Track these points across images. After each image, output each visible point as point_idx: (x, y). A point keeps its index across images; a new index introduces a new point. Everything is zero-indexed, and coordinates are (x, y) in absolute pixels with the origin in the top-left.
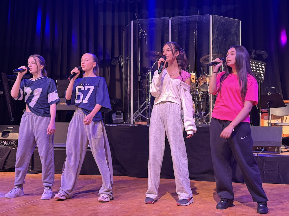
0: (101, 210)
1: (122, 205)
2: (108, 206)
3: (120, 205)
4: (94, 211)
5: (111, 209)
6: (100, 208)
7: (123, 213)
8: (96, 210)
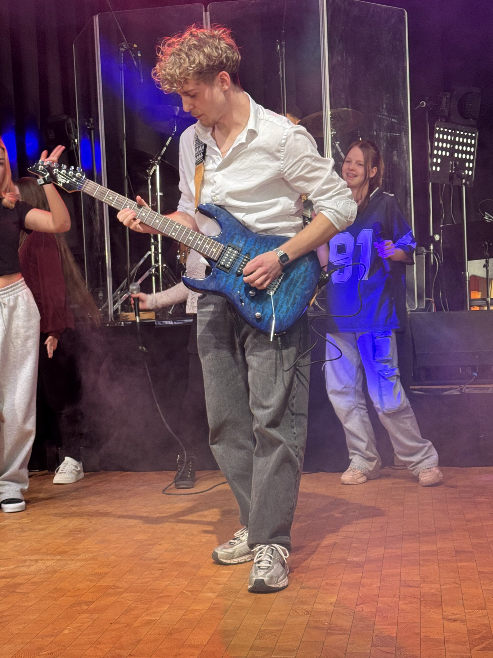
0: (27, 577)
1: (88, 556)
2: (49, 563)
3: (81, 557)
4: (8, 580)
5: (55, 572)
6: (23, 569)
7: (91, 581)
8: (13, 576)
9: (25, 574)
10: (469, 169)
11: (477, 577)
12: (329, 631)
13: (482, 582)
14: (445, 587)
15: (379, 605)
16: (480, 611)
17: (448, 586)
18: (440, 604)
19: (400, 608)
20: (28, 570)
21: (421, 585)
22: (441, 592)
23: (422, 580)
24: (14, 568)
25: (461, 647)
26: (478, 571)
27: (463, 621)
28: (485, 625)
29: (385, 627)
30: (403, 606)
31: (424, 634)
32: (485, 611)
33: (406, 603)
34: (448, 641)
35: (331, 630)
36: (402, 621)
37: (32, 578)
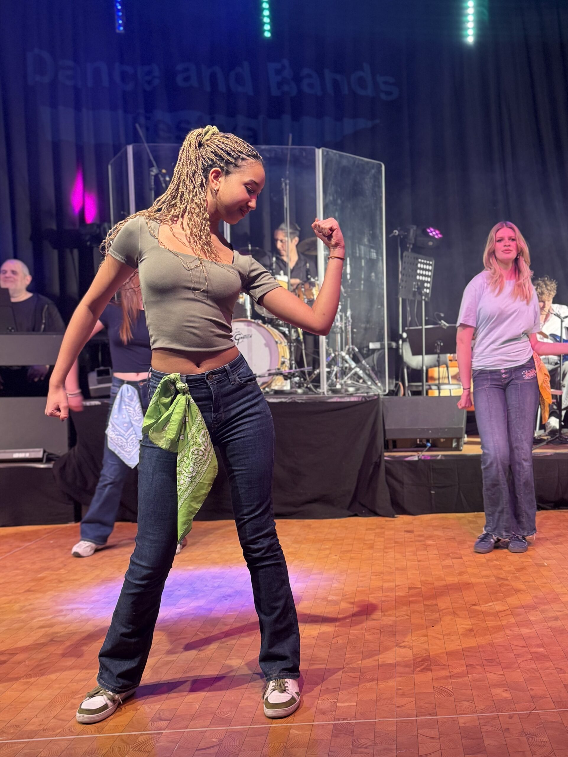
9: (62, 623)
10: (427, 288)
11: (423, 609)
12: (311, 662)
13: (426, 613)
14: (399, 619)
15: (350, 637)
16: (423, 638)
17: (402, 618)
18: (395, 633)
19: (365, 639)
20: (65, 619)
21: (382, 618)
22: (396, 623)
23: (383, 614)
24: (52, 618)
25: (407, 669)
26: (424, 604)
27: (410, 647)
28: (426, 650)
29: (353, 655)
30: (368, 637)
31: (382, 660)
32: (426, 638)
33: (370, 634)
34: (398, 665)
35: (313, 661)
36: (366, 650)
37: (69, 626)
